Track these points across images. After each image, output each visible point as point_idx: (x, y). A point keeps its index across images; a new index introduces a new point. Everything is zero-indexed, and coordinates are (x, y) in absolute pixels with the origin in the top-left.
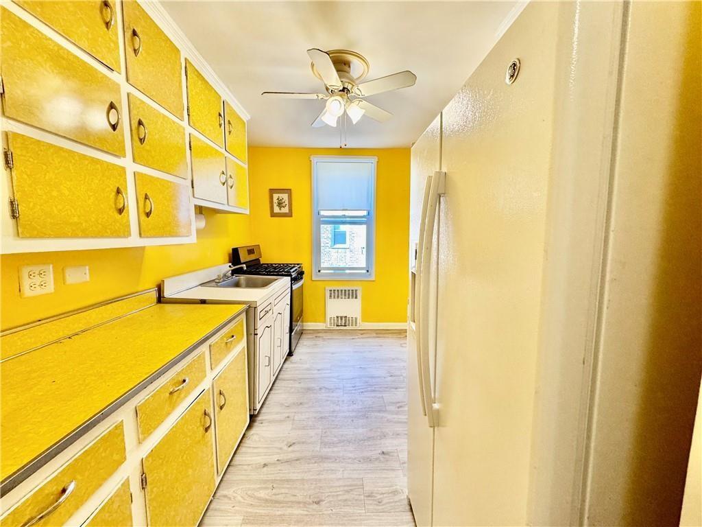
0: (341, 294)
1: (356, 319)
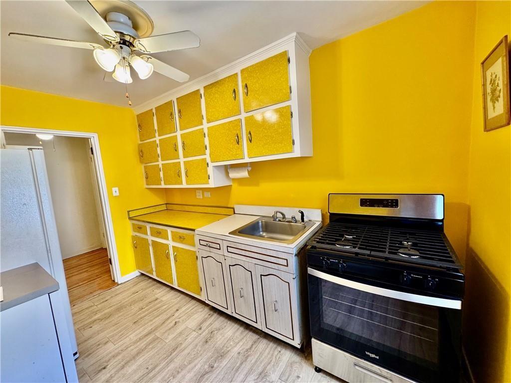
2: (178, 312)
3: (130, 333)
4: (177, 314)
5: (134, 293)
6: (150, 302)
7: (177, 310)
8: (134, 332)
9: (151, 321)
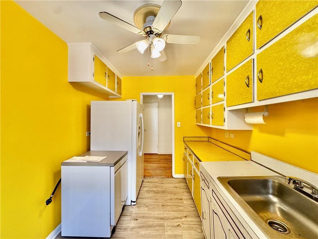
2: (186, 218)
3: (157, 210)
4: (183, 219)
5: (175, 187)
6: (177, 199)
7: (186, 217)
8: (158, 211)
9: (169, 211)
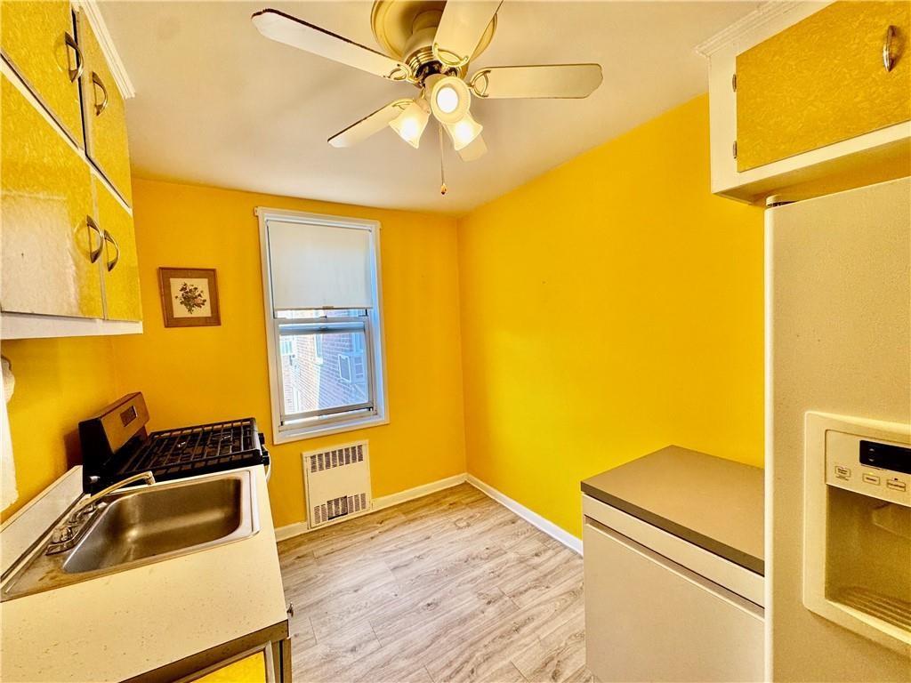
0: (334, 459)
1: (363, 495)
